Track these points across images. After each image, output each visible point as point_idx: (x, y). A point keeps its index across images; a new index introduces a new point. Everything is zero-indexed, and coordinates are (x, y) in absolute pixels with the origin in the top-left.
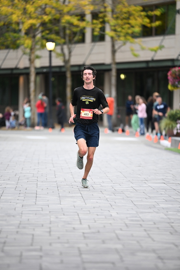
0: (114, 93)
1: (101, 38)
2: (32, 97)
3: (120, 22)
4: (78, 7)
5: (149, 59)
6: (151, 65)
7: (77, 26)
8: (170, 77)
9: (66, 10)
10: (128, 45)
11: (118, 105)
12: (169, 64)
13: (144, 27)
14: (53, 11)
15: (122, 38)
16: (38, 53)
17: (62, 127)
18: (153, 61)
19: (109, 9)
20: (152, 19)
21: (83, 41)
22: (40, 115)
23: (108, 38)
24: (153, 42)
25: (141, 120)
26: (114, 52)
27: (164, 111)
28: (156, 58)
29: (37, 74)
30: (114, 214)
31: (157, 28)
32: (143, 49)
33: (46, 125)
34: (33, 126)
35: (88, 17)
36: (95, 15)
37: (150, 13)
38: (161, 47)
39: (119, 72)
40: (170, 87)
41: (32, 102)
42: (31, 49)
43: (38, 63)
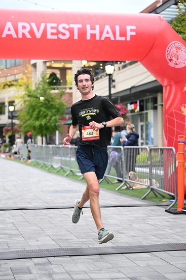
8: (4, 131)
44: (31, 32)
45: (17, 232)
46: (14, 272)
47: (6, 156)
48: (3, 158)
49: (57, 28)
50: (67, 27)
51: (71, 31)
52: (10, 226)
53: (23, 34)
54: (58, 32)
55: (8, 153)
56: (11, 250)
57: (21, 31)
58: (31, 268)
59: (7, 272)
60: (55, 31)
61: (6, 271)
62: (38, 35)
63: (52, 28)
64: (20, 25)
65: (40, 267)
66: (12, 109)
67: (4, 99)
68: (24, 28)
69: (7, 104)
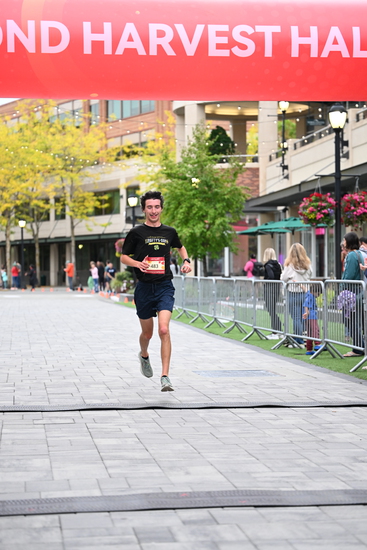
0: (73, 260)
1: (63, 217)
2: (8, 264)
3: (77, 204)
4: (43, 193)
5: (101, 232)
6: (102, 237)
7: (43, 208)
8: (117, 247)
9: (34, 196)
10: (84, 221)
11: (77, 269)
12: (116, 236)
13: (96, 208)
14: (24, 197)
15: (79, 217)
16: (12, 229)
17: (33, 287)
18: (103, 234)
19: (68, 195)
20: (101, 202)
21: (48, 219)
22: (15, 278)
23: (68, 217)
24: (104, 219)
25: (95, 280)
26: (73, 227)
27: (113, 274)
28: (106, 232)
29: (12, 246)
30: (73, 356)
31: (106, 209)
32: (95, 225)
33: (19, 287)
34: (9, 287)
35: (52, 201)
36: (57, 200)
37: (100, 198)
38: (110, 224)
39: (77, 243)
40: (117, 254)
41: (8, 269)
42: (7, 227)
43: (13, 238)
44: (176, 43)
45: (145, 455)
46: (141, 536)
47: (121, 299)
48: (116, 303)
49: (229, 34)
50: (250, 30)
51: (259, 40)
52: (131, 441)
53: (160, 47)
54: (232, 43)
55: (124, 292)
56: (134, 492)
57: (154, 41)
58: (175, 529)
59: (127, 537)
60: (224, 40)
61: (124, 534)
62: (190, 49)
63: (219, 34)
64: (153, 28)
65: (194, 527)
66: (133, 202)
67: (118, 181)
68: (161, 34)
69: (123, 192)
